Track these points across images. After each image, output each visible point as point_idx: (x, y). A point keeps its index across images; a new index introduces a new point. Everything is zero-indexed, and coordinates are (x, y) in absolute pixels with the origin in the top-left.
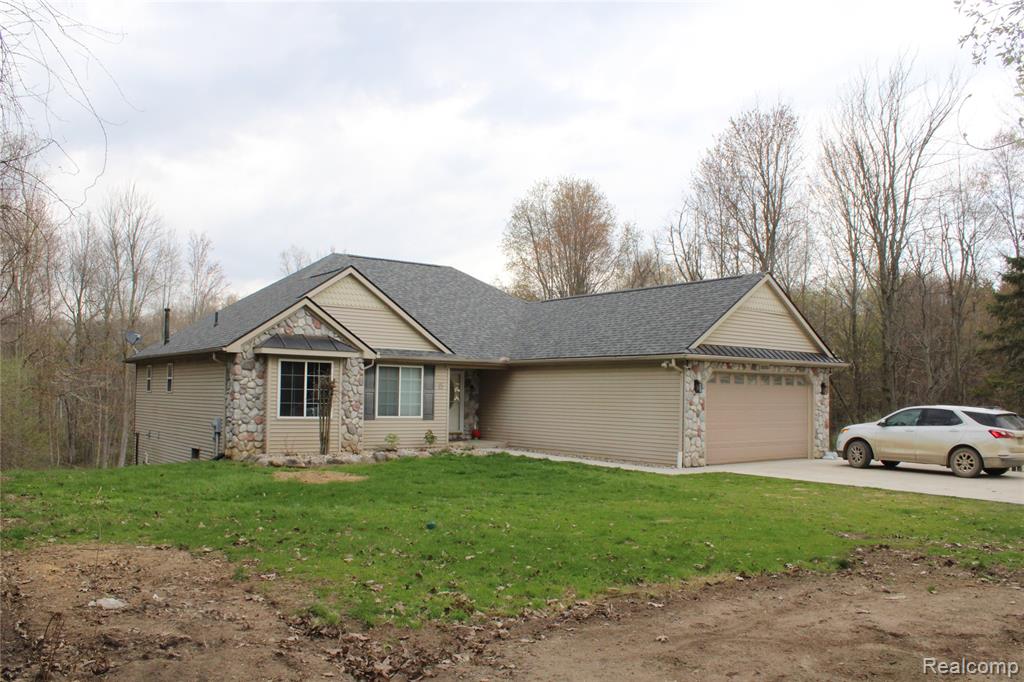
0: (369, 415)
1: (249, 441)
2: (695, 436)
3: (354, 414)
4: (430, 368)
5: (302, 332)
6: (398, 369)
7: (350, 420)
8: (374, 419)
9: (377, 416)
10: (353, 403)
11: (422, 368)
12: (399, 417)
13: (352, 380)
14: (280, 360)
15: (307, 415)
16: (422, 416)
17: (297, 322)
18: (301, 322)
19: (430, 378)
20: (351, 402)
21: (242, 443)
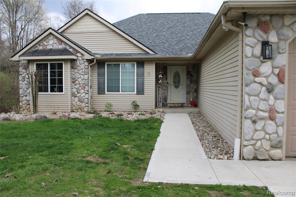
0: (101, 91)
1: (27, 105)
2: (262, 119)
3: (82, 91)
4: (141, 63)
5: (51, 47)
6: (119, 64)
7: (80, 94)
8: (104, 94)
9: (106, 92)
10: (81, 85)
11: (135, 63)
12: (120, 93)
13: (80, 72)
14: (35, 63)
15: (51, 91)
16: (135, 92)
17: (49, 42)
18: (51, 42)
19: (141, 70)
20: (80, 84)
21: (24, 106)
